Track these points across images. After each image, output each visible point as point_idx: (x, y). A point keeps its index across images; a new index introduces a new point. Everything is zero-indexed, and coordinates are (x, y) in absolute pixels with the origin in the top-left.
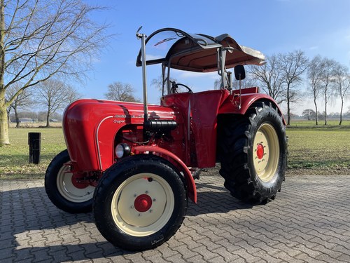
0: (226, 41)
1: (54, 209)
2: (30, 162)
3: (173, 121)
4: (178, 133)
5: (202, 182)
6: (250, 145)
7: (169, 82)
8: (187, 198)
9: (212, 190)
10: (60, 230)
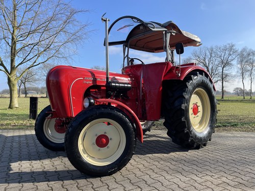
0: (171, 26)
1: (41, 148)
2: (30, 118)
3: (129, 84)
4: (133, 94)
5: (152, 134)
6: (187, 103)
7: (128, 58)
8: (136, 138)
9: (159, 139)
10: (43, 161)
